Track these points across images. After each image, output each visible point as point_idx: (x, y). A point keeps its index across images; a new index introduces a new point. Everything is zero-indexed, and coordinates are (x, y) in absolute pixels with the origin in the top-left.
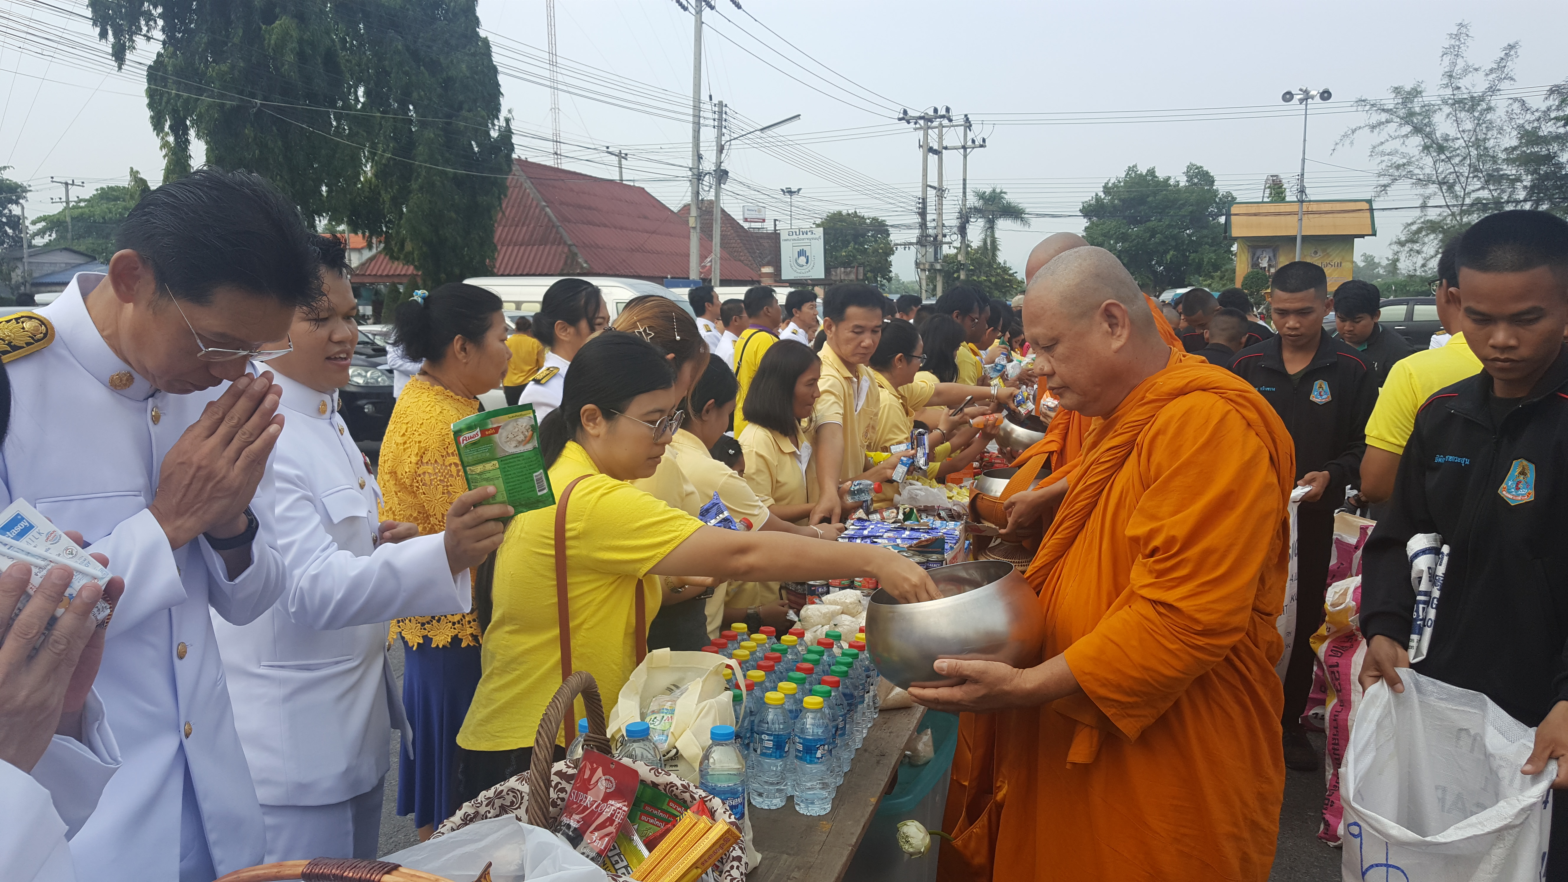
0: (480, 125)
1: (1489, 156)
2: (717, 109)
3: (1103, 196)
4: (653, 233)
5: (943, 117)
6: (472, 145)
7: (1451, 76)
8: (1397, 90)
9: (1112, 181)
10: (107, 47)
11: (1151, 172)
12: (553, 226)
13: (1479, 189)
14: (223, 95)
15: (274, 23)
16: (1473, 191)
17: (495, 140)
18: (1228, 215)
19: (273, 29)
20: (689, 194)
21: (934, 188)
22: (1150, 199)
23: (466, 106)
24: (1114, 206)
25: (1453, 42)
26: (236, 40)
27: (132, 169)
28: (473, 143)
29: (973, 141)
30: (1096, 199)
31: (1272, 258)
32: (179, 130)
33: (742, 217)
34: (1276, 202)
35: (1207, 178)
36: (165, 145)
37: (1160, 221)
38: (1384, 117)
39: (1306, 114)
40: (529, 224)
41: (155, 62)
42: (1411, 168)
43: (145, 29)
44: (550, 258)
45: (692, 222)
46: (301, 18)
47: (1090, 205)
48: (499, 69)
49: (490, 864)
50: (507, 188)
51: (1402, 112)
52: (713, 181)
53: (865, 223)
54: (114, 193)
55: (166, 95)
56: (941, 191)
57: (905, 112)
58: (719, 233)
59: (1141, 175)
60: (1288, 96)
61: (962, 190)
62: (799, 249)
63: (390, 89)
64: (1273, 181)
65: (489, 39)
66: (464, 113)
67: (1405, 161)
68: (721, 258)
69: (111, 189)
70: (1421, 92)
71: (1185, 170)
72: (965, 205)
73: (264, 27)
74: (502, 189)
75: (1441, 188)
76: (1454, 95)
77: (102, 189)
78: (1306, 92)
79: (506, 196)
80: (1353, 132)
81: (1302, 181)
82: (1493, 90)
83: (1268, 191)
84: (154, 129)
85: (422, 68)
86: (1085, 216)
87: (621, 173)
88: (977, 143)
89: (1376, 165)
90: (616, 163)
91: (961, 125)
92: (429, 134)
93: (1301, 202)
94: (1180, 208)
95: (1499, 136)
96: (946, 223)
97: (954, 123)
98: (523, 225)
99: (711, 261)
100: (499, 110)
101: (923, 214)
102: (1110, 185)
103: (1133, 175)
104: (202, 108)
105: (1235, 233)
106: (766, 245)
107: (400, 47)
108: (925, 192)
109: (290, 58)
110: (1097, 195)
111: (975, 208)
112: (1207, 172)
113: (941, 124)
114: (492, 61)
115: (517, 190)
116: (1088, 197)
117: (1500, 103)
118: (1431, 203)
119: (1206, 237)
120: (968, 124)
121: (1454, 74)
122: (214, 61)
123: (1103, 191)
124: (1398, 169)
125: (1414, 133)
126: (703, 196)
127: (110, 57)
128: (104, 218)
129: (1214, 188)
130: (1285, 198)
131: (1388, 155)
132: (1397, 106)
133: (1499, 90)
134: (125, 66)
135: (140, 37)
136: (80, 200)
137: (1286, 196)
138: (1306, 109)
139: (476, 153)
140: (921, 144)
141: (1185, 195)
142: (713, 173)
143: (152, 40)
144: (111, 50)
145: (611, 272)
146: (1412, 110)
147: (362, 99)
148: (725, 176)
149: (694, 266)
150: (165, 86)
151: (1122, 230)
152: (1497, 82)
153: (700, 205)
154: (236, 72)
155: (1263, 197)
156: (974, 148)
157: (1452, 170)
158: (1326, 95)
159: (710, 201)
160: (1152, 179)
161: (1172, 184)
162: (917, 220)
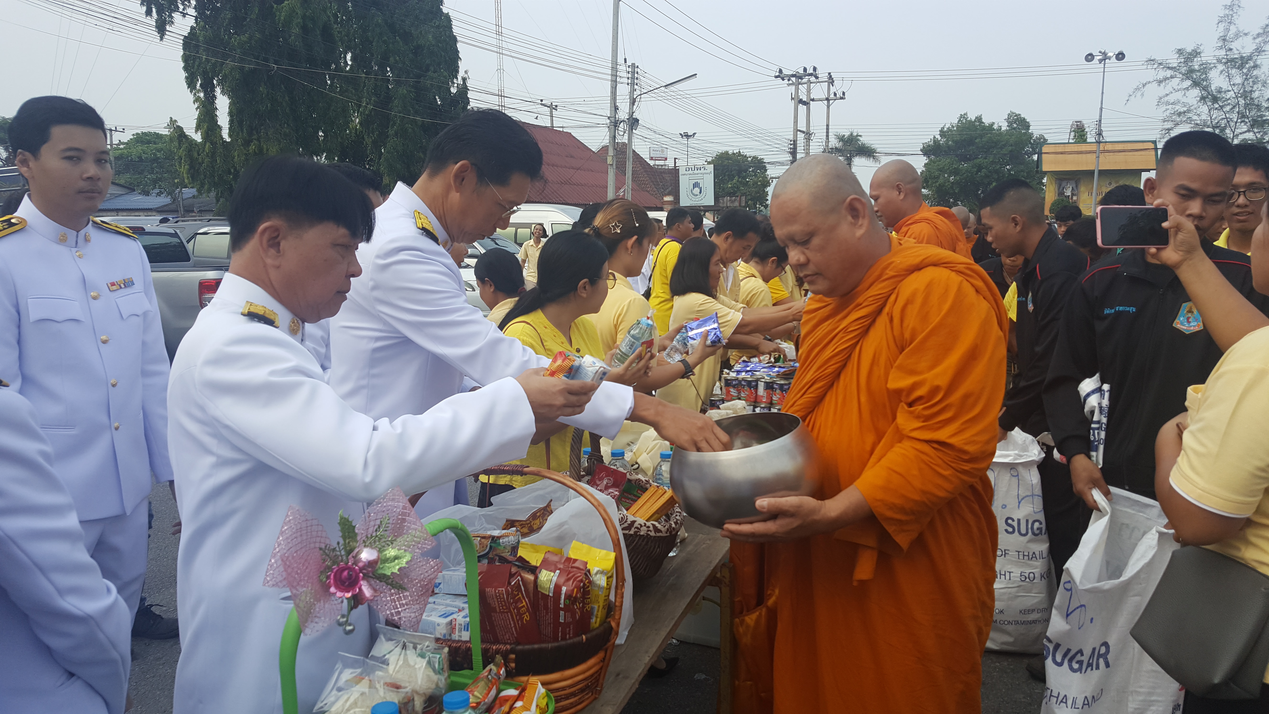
0: (443, 83)
1: (1254, 105)
2: (630, 70)
3: (939, 138)
4: (578, 169)
5: (811, 75)
6: (436, 99)
7: (1224, 40)
8: (1180, 52)
9: (947, 126)
10: (152, 21)
11: (979, 119)
13: (1245, 132)
14: (243, 59)
15: (283, 3)
16: (1241, 133)
17: (455, 95)
18: (1040, 154)
19: (283, 8)
20: (608, 137)
21: (803, 132)
22: (977, 141)
23: (432, 68)
24: (949, 147)
25: (1227, 12)
26: (253, 16)
27: (171, 118)
28: (437, 97)
29: (835, 94)
30: (934, 141)
31: (1075, 189)
32: (208, 88)
33: (648, 156)
34: (1079, 142)
35: (1024, 124)
36: (197, 100)
37: (985, 158)
38: (1169, 73)
39: (1104, 72)
41: (189, 33)
42: (1190, 115)
43: (181, 7)
45: (609, 160)
47: (929, 146)
48: (458, 38)
51: (1184, 70)
52: (627, 128)
53: (748, 161)
54: (147, 137)
55: (198, 60)
56: (808, 135)
57: (781, 71)
58: (631, 169)
59: (970, 121)
60: (1090, 57)
61: (825, 134)
62: (694, 182)
63: (372, 55)
64: (1077, 125)
65: (450, 14)
66: (430, 74)
67: (1185, 109)
68: (632, 190)
69: (146, 134)
70: (1200, 53)
71: (1006, 117)
72: (828, 146)
73: (275, 6)
76: (1227, 55)
77: (137, 134)
78: (1104, 54)
80: (1144, 86)
81: (1100, 126)
82: (1259, 51)
83: (1073, 134)
84: (188, 87)
85: (397, 38)
86: (925, 155)
87: (552, 121)
88: (838, 96)
89: (1161, 113)
90: (548, 114)
91: (825, 82)
92: (403, 91)
93: (1099, 142)
94: (1001, 148)
95: (1263, 88)
97: (820, 80)
100: (457, 72)
101: (794, 153)
102: (945, 129)
103: (964, 121)
104: (226, 70)
105: (1045, 168)
106: (668, 179)
107: (380, 21)
108: (795, 135)
109: (296, 30)
110: (934, 137)
111: (836, 148)
112: (1024, 119)
113: (809, 80)
114: (452, 32)
116: (928, 139)
117: (1265, 63)
119: (1022, 171)
120: (831, 81)
121: (1227, 38)
122: (236, 33)
123: (940, 134)
124: (1179, 116)
125: (1193, 87)
126: (619, 140)
127: (154, 29)
128: (140, 157)
129: (1030, 131)
130: (1086, 140)
131: (1172, 104)
132: (1180, 65)
133: (1264, 51)
134: (166, 37)
135: (178, 13)
136: (120, 143)
137: (1087, 138)
138: (1104, 67)
139: (439, 106)
140: (793, 97)
141: (1006, 137)
142: (627, 121)
143: (187, 16)
144: (154, 24)
145: (545, 201)
146: (1193, 67)
147: (350, 63)
148: (636, 123)
149: (611, 195)
150: (197, 53)
151: (955, 166)
152: (1262, 45)
153: (616, 146)
154: (253, 42)
155: (1069, 139)
156: (835, 100)
157: (1224, 117)
158: (1120, 56)
159: (624, 144)
160: (979, 125)
161: (995, 128)
162: (789, 158)
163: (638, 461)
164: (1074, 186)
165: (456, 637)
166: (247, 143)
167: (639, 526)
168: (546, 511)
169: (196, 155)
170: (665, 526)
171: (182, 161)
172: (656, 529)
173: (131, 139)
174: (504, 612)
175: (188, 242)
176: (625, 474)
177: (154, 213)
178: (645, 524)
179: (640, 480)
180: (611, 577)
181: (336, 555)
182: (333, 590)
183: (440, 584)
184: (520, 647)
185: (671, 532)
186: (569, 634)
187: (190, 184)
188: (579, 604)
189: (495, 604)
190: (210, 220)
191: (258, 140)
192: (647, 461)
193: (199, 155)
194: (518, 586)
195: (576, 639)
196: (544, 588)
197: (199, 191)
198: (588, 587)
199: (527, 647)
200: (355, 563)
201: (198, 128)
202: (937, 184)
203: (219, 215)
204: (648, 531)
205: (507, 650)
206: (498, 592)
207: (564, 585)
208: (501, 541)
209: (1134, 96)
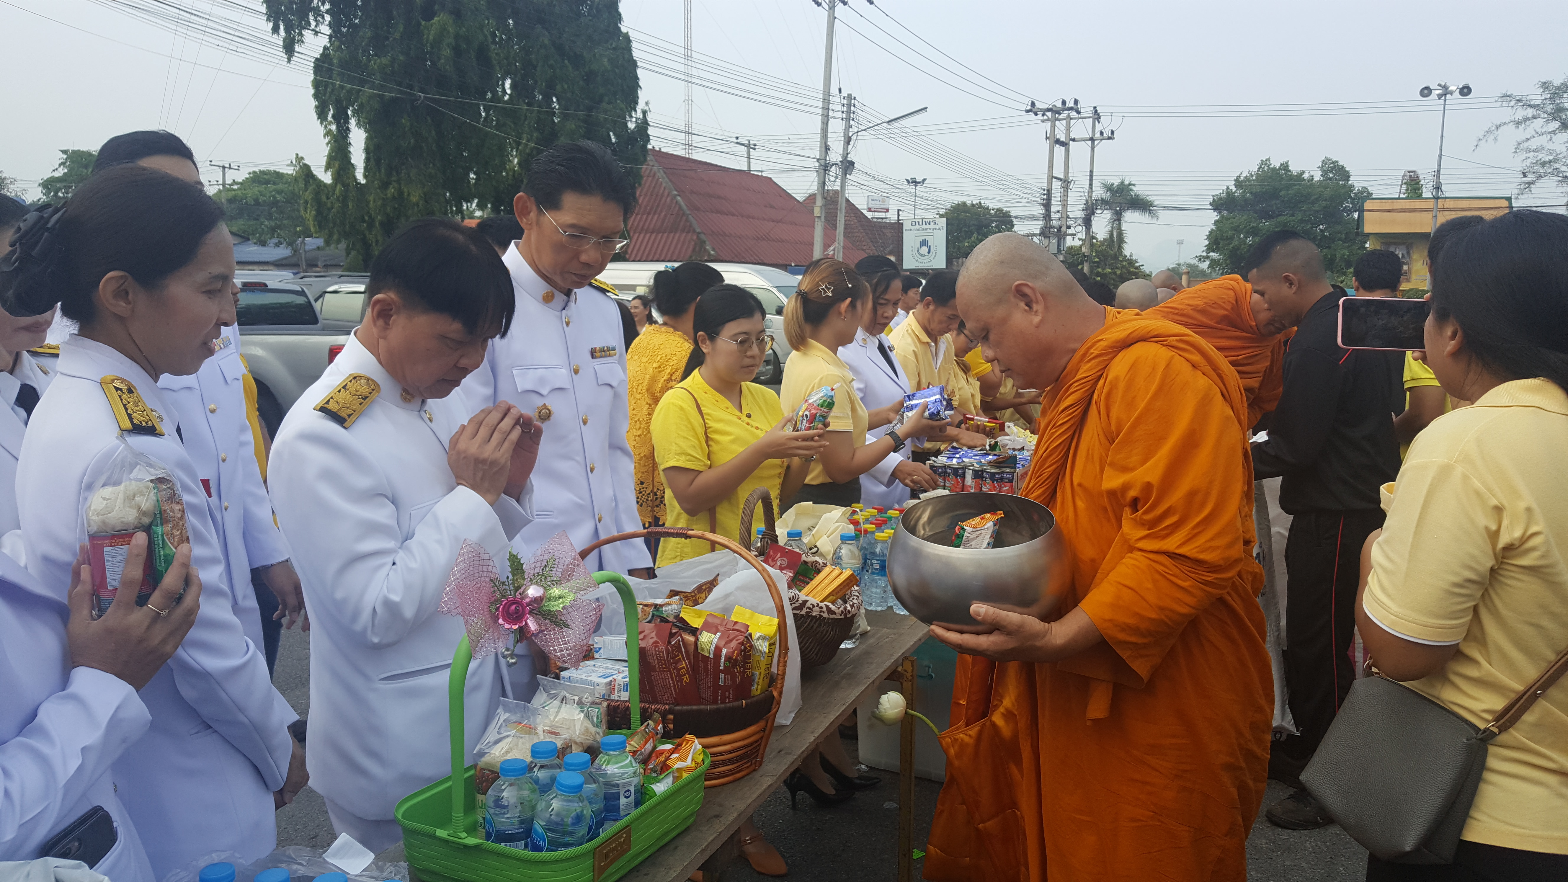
0: (619, 117)
2: (845, 102)
3: (1234, 189)
4: (779, 221)
5: (1071, 109)
6: (610, 136)
8: (1545, 85)
9: (1244, 175)
10: (279, 40)
11: (1285, 166)
12: (683, 215)
14: (382, 86)
15: (432, 19)
17: (633, 132)
18: (1361, 211)
19: (432, 25)
20: (816, 184)
21: (1060, 179)
22: (1282, 193)
23: (606, 99)
24: (1246, 200)
26: (397, 35)
27: (297, 155)
28: (611, 134)
29: (1102, 133)
30: (1228, 193)
31: (1406, 256)
32: (341, 119)
33: (866, 207)
34: (1412, 198)
35: (1344, 174)
36: (328, 133)
37: (1292, 215)
38: (1530, 112)
39: (1444, 110)
40: (661, 212)
41: (322, 55)
42: (1557, 165)
43: (313, 24)
44: (679, 245)
45: (817, 212)
46: (457, 14)
47: (1221, 199)
48: (639, 64)
49: (718, 575)
50: (642, 177)
51: (1549, 108)
52: (839, 172)
53: (990, 214)
54: (265, 177)
55: (331, 86)
56: (1066, 183)
57: (1033, 104)
58: (843, 222)
59: (1274, 169)
60: (1426, 92)
61: (1088, 182)
62: (921, 239)
63: (536, 82)
64: (1410, 176)
65: (630, 34)
66: (604, 105)
67: (1551, 158)
68: (844, 248)
69: (263, 173)
71: (1320, 164)
72: (1091, 197)
73: (423, 23)
74: (637, 177)
77: (254, 172)
78: (1445, 87)
79: (640, 185)
80: (1498, 127)
81: (1438, 177)
83: (1404, 187)
84: (318, 118)
85: (566, 62)
86: (1215, 210)
87: (749, 163)
88: (1105, 135)
89: (1519, 162)
90: (745, 154)
91: (1089, 117)
92: (571, 125)
93: (1437, 198)
94: (1313, 203)
96: (1071, 215)
97: (1082, 115)
98: (655, 213)
99: (834, 250)
100: (636, 103)
101: (1047, 205)
102: (1242, 178)
103: (1266, 169)
104: (363, 99)
105: (1368, 229)
106: (889, 235)
107: (546, 42)
108: (1050, 183)
109: (447, 52)
110: (1228, 188)
111: (1102, 200)
112: (1343, 167)
113: (1069, 116)
114: (632, 57)
115: (650, 179)
116: (1219, 190)
119: (1339, 233)
120: (1096, 117)
122: (375, 55)
123: (1234, 185)
124: (1543, 167)
125: (1562, 130)
126: (829, 186)
127: (281, 50)
128: (256, 200)
129: (1350, 182)
130: (1421, 195)
131: (1533, 151)
132: (1545, 102)
134: (294, 58)
135: (309, 31)
136: (234, 182)
137: (1422, 192)
138: (1445, 105)
139: (613, 144)
140: (1048, 136)
141: (1320, 189)
142: (840, 164)
143: (319, 34)
144: (281, 43)
145: (737, 260)
146: (1561, 105)
147: (509, 91)
148: (851, 167)
149: (817, 254)
150: (330, 77)
151: (1252, 224)
153: (826, 195)
154: (396, 65)
155: (1400, 193)
156: (1102, 140)
158: (1465, 91)
159: (836, 192)
160: (1285, 174)
161: (1305, 178)
162: (1041, 212)
163: (817, 544)
164: (1405, 252)
165: (614, 697)
166: (385, 185)
167: (811, 606)
168: (712, 584)
169: (324, 198)
170: (839, 608)
171: (309, 206)
172: (830, 611)
173: (247, 178)
174: (664, 671)
175: (316, 300)
176: (800, 555)
177: (271, 268)
178: (818, 604)
179: (816, 562)
180: (774, 644)
181: (505, 589)
182: (501, 621)
183: (600, 649)
184: (678, 708)
185: (846, 615)
186: (729, 699)
187: (316, 233)
188: (740, 668)
189: (655, 663)
190: (342, 276)
191: (398, 181)
192: (826, 545)
193: (328, 198)
194: (678, 644)
195: (736, 704)
196: (704, 650)
197: (328, 243)
198: (749, 651)
199: (685, 707)
200: (522, 599)
201: (328, 167)
202: (1231, 246)
203: (351, 270)
204: (821, 612)
205: (665, 710)
206: (658, 651)
207: (724, 647)
208: (664, 609)
209: (1485, 140)
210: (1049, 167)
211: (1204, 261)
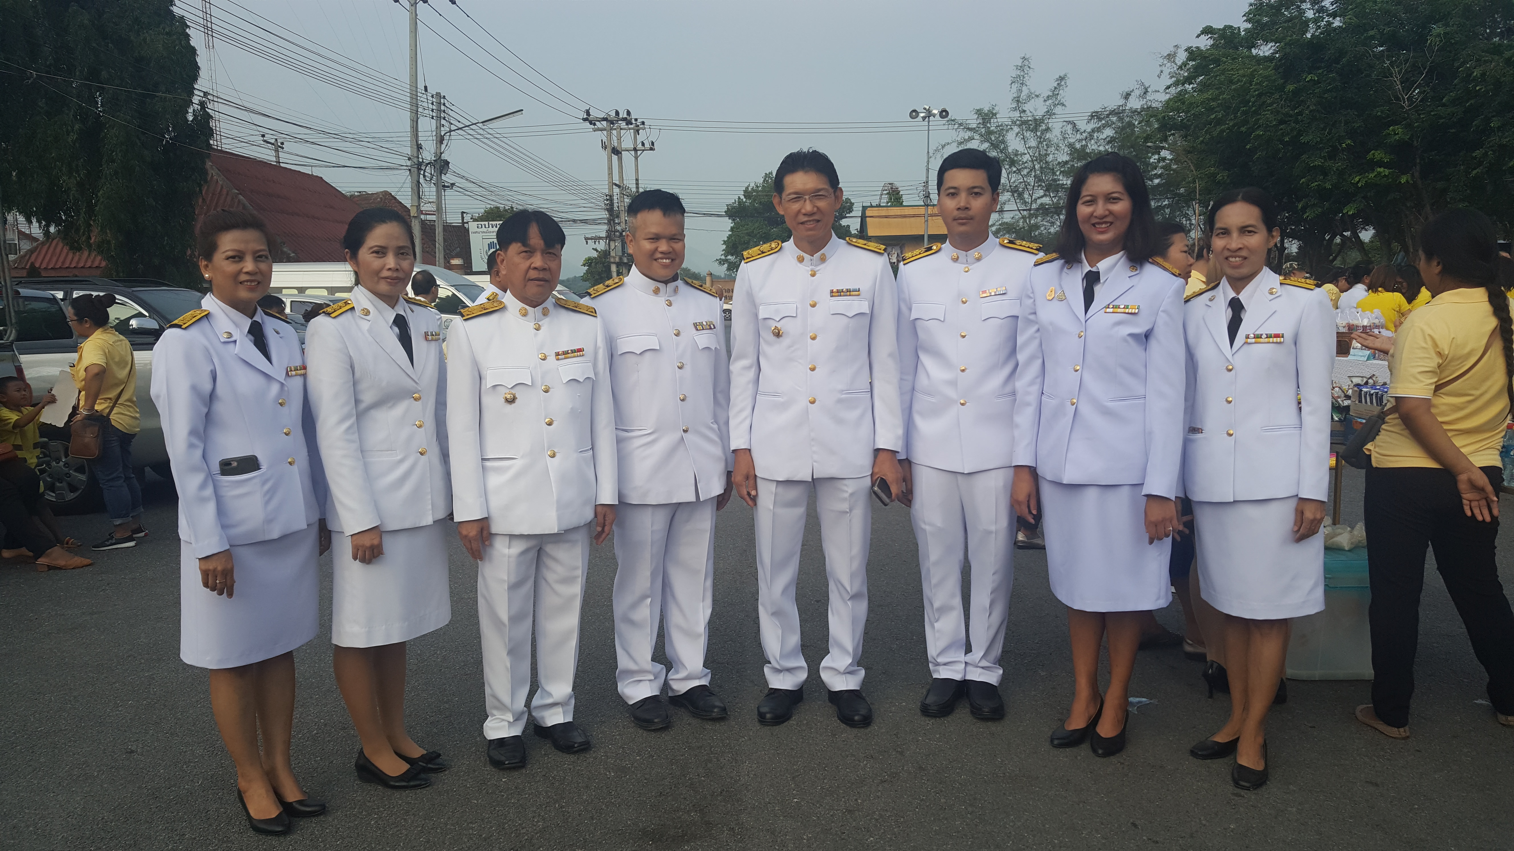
0: (178, 107)
1: (1050, 169)
2: (434, 100)
3: (744, 199)
5: (624, 119)
6: (168, 128)
7: (1018, 101)
8: (979, 112)
9: (752, 185)
13: (1042, 197)
16: (1039, 198)
17: (192, 124)
18: (863, 217)
21: (617, 185)
23: (162, 86)
24: (755, 208)
25: (1018, 72)
28: (170, 126)
29: (643, 144)
30: (739, 202)
34: (895, 206)
38: (969, 134)
39: (929, 130)
47: (734, 208)
51: (983, 131)
52: (434, 172)
56: (622, 190)
57: (588, 113)
60: (914, 114)
62: (486, 241)
64: (891, 187)
65: (184, 17)
70: (995, 114)
75: (1013, 195)
76: (1021, 117)
78: (929, 111)
80: (943, 147)
81: (927, 188)
82: (1050, 113)
83: (885, 196)
86: (729, 217)
88: (646, 146)
91: (632, 129)
93: (927, 205)
95: (1056, 152)
101: (610, 210)
102: (750, 189)
105: (870, 232)
108: (611, 189)
110: (739, 198)
113: (621, 126)
116: (731, 200)
117: (1056, 126)
118: (1006, 208)
120: (640, 128)
121: (1021, 100)
123: (744, 195)
130: (902, 203)
132: (979, 126)
133: (1054, 114)
137: (904, 201)
138: (929, 125)
140: (605, 144)
142: (434, 163)
146: (990, 129)
148: (445, 166)
151: (764, 231)
152: (1053, 107)
155: (884, 201)
156: (643, 150)
157: (1022, 180)
158: (943, 114)
162: (605, 216)
164: (899, 252)
209: (934, 158)
210: (609, 174)
211: (724, 264)
